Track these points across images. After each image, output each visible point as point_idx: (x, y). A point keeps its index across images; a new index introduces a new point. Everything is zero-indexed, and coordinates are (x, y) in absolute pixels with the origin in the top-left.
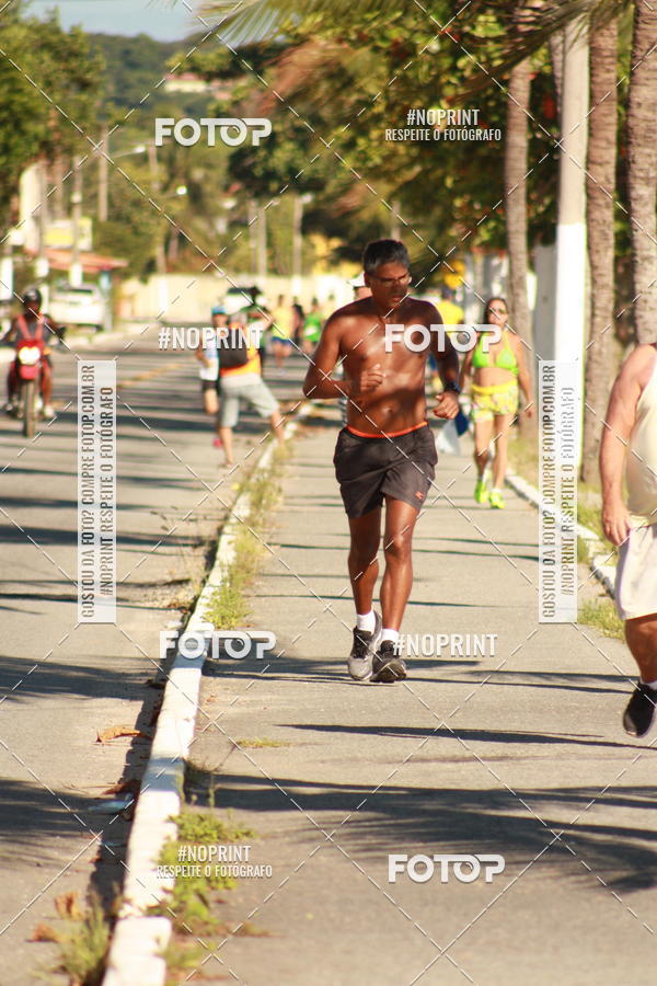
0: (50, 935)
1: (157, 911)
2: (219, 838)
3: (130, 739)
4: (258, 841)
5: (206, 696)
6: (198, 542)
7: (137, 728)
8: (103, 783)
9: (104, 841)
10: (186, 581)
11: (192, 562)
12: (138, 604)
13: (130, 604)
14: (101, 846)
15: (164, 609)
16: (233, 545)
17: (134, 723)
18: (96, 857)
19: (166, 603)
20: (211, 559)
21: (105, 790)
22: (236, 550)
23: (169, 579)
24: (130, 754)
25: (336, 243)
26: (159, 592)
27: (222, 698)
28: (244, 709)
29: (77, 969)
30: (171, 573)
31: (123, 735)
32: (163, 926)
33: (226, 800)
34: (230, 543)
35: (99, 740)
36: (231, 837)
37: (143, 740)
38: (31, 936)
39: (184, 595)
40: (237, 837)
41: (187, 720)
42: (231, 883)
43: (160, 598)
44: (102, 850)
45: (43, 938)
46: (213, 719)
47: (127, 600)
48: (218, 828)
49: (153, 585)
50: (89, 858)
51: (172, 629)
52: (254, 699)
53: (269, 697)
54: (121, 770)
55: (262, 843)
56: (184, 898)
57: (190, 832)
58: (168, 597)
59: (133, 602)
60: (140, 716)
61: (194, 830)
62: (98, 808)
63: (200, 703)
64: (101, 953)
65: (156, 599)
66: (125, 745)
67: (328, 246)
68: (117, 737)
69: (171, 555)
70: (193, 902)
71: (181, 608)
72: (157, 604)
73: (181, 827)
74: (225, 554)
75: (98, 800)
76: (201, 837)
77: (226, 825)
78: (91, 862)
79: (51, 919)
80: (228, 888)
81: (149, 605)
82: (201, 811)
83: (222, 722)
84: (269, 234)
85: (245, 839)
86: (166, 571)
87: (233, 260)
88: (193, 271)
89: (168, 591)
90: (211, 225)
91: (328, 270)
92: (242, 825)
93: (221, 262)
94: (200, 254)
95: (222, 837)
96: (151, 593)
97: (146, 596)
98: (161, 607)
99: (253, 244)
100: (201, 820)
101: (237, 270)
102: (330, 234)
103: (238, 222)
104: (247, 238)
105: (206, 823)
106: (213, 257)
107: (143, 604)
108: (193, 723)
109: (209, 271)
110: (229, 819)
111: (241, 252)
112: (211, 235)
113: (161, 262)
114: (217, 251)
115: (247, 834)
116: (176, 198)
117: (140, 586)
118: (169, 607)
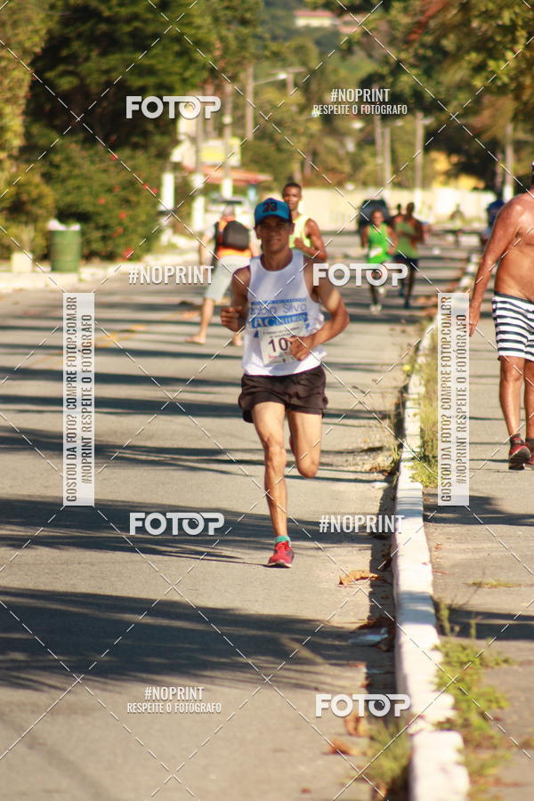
0: (344, 748)
1: (447, 726)
2: (481, 664)
3: (368, 582)
4: (516, 667)
5: (433, 544)
6: (384, 416)
7: (371, 571)
8: (354, 620)
9: (368, 667)
10: (380, 449)
11: (381, 434)
12: (341, 468)
13: (334, 468)
14: (367, 673)
15: (366, 472)
16: (418, 417)
17: (368, 569)
18: (365, 682)
19: (367, 467)
20: (399, 429)
21: (358, 625)
22: (422, 422)
23: (366, 448)
24: (371, 595)
25: (455, 159)
26: (358, 457)
27: (446, 546)
28: (470, 556)
29: (382, 776)
30: (365, 442)
31: (362, 578)
32: (455, 739)
33: (485, 632)
34: (415, 415)
35: (341, 583)
36: (491, 664)
37: (379, 583)
38: (327, 749)
39: (384, 460)
40: (497, 664)
41: (424, 564)
42: (503, 704)
43: (360, 463)
44: (368, 676)
45: (338, 751)
46: (445, 563)
47: (331, 465)
48: (480, 656)
49: (351, 452)
50: (359, 683)
51: (380, 489)
52: (476, 546)
53: (489, 545)
54: (368, 609)
55: (520, 670)
56: (467, 716)
57: (455, 659)
58: (368, 462)
59: (337, 466)
60: (371, 562)
61: (458, 657)
62: (357, 641)
63: (430, 551)
64: (404, 762)
65: (356, 464)
66: (365, 587)
67: (449, 161)
68: (357, 580)
69: (360, 426)
70: (475, 719)
71: (382, 472)
72: (359, 469)
73: (447, 655)
74: (412, 426)
75: (353, 633)
76: (466, 663)
77: (486, 654)
78: (362, 686)
79: (340, 735)
80: (501, 708)
81: (352, 469)
82: (465, 642)
83: (453, 566)
84: (393, 152)
85: (505, 666)
86: (359, 440)
87: (361, 175)
88: (326, 185)
89: (366, 457)
90: (343, 144)
91: (446, 183)
92: (499, 653)
93: (351, 177)
94: (332, 170)
95: (484, 664)
96: (350, 458)
97: (347, 461)
98: (363, 470)
99: (379, 160)
100: (464, 648)
101: (365, 184)
102: (450, 150)
103: (367, 141)
104: (374, 155)
105: (468, 651)
106: (342, 173)
107: (345, 469)
108: (429, 567)
109: (340, 184)
110: (490, 648)
111: (369, 168)
112: (342, 152)
113: (298, 178)
114: (347, 168)
115: (506, 661)
116: (311, 119)
117: (340, 453)
118: (371, 471)
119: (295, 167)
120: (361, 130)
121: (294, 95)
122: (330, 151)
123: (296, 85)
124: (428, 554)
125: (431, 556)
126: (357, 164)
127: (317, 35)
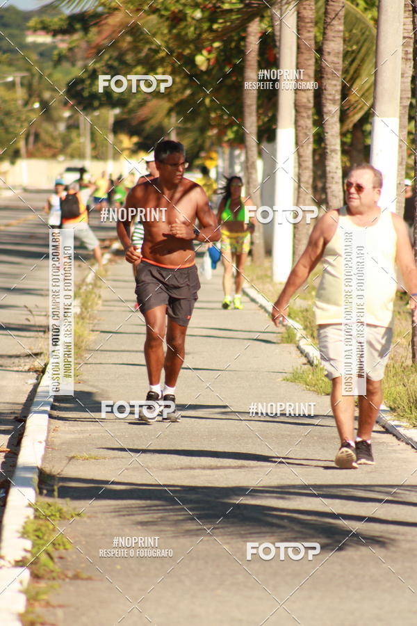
1: (22, 563)
2: (60, 517)
3: (4, 454)
4: (86, 519)
5: (52, 427)
7: (8, 447)
10: (40, 354)
11: (44, 342)
12: (9, 368)
13: (4, 368)
15: (25, 372)
17: (6, 445)
19: (27, 368)
23: (30, 353)
24: (3, 464)
25: (135, 139)
26: (22, 360)
27: (63, 428)
28: (77, 435)
30: (30, 349)
33: (66, 493)
36: (68, 517)
37: (11, 455)
39: (39, 363)
40: (72, 517)
41: (40, 442)
42: (68, 546)
43: (23, 365)
46: (57, 441)
47: (2, 366)
48: (60, 511)
49: (19, 356)
51: (32, 384)
52: (83, 429)
53: (93, 428)
55: (88, 521)
58: (28, 364)
59: (7, 367)
60: (10, 439)
61: (44, 512)
63: (49, 432)
65: (20, 366)
67: (131, 141)
69: (30, 337)
70: (44, 558)
71: (36, 371)
72: (21, 369)
73: (36, 511)
76: (49, 517)
77: (65, 509)
80: (66, 549)
81: (17, 369)
82: (50, 500)
83: (62, 443)
84: (93, 134)
85: (77, 518)
86: (27, 347)
87: (69, 150)
88: (44, 157)
89: (28, 360)
90: (56, 127)
91: (130, 157)
92: (75, 509)
93: (62, 151)
94: (49, 146)
95: (62, 517)
96: (17, 360)
97: (14, 363)
98: (23, 370)
99: (82, 140)
100: (50, 505)
101: (72, 156)
102: (131, 134)
103: (73, 126)
104: (79, 135)
105: (52, 508)
106: (56, 148)
107: (11, 369)
108: (44, 444)
109: (54, 156)
110: (67, 505)
111: (74, 145)
112: (56, 134)
113: (23, 151)
114: (59, 144)
115: (79, 515)
116: (33, 110)
117: (11, 357)
118: (29, 371)
119: (21, 145)
120: (70, 117)
121: (20, 93)
122: (47, 132)
123: (22, 85)
124: (46, 434)
125: (48, 437)
126: (67, 142)
127: (42, 49)
